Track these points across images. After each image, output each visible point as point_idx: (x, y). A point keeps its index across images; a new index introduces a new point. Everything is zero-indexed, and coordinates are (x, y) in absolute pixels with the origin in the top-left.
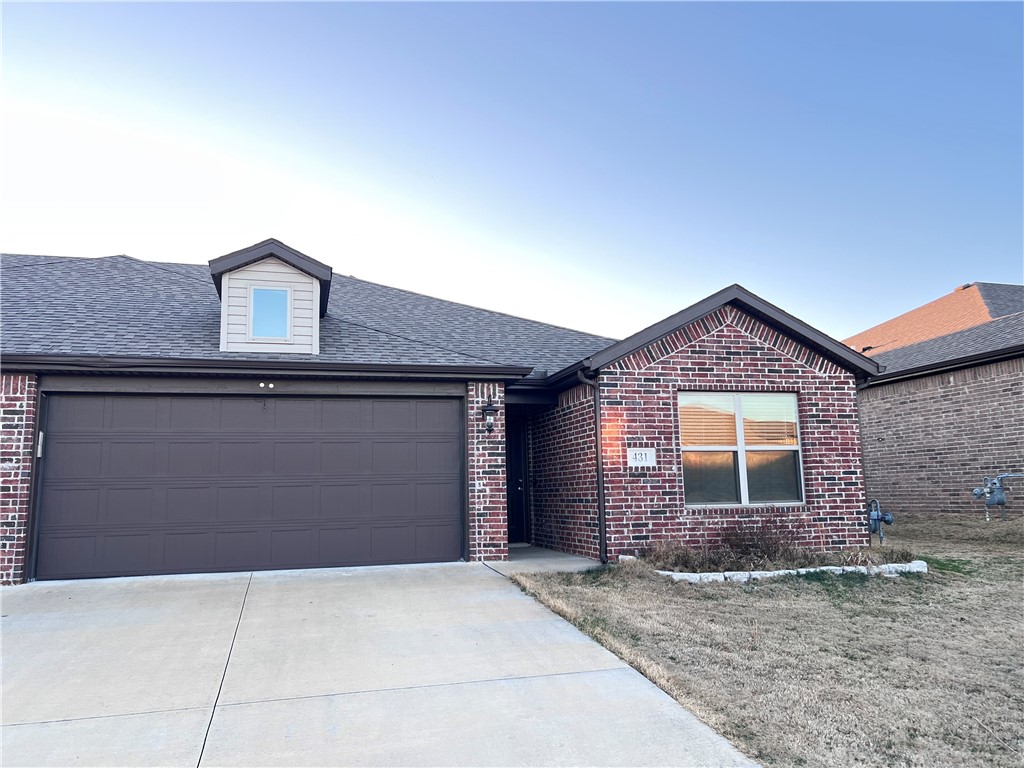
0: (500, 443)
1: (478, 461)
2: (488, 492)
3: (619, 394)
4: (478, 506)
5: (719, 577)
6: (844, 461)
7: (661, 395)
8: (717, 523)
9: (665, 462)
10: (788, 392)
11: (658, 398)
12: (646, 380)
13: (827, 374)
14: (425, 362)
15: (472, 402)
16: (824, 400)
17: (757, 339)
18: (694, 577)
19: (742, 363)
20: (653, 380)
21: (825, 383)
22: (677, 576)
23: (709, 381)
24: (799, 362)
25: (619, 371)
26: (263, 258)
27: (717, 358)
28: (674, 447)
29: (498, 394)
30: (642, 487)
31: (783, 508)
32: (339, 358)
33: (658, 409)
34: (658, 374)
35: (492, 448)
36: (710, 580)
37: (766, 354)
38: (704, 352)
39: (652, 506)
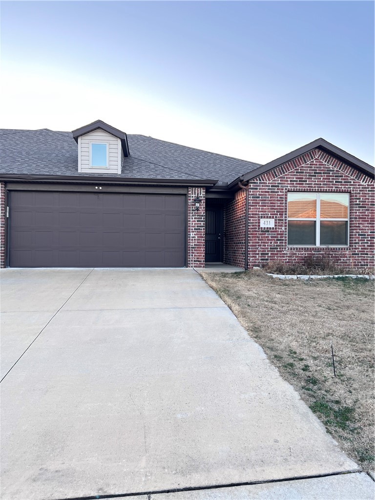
0: (202, 216)
1: (192, 224)
2: (196, 238)
3: (258, 193)
4: (192, 244)
5: (295, 277)
6: (371, 227)
7: (279, 193)
8: (303, 254)
9: (279, 226)
10: (345, 192)
11: (278, 195)
12: (272, 186)
13: (367, 183)
14: (168, 177)
15: (190, 197)
16: (364, 196)
17: (331, 166)
18: (282, 277)
19: (322, 178)
20: (276, 186)
21: (365, 188)
22: (275, 276)
23: (304, 187)
24: (352, 178)
25: (259, 182)
26: (95, 129)
27: (309, 176)
28: (284, 218)
29: (202, 193)
30: (267, 237)
31: (337, 248)
32: (129, 175)
33: (277, 200)
34: (278, 183)
35: (198, 218)
36: (290, 278)
37: (335, 173)
38: (303, 173)
39: (271, 246)
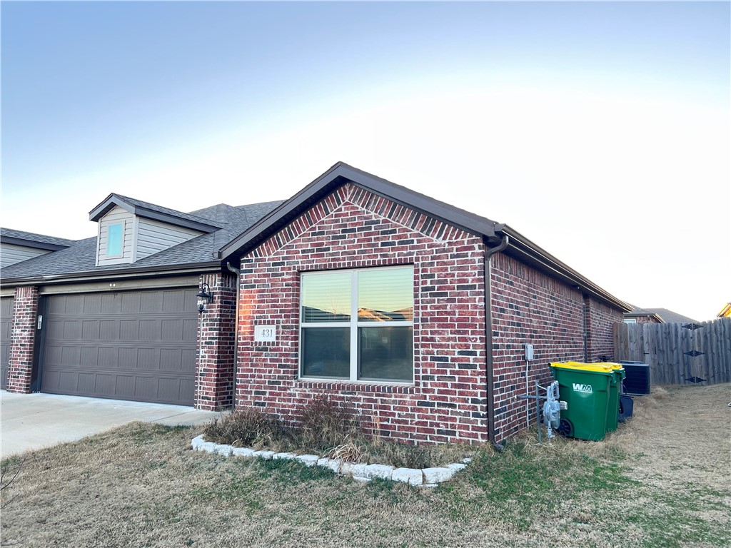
0: (216, 320)
1: (203, 334)
2: (207, 358)
4: (201, 368)
6: (460, 339)
7: (285, 277)
9: (283, 338)
10: (406, 264)
11: (283, 280)
12: (273, 264)
13: (447, 240)
16: (442, 270)
17: (373, 213)
19: (356, 239)
20: (279, 264)
21: (444, 251)
23: (325, 260)
24: (415, 231)
25: (254, 258)
27: (333, 238)
29: (217, 283)
30: (264, 360)
33: (282, 290)
34: (284, 258)
35: (211, 325)
37: (381, 227)
38: (323, 233)
39: (270, 377)
